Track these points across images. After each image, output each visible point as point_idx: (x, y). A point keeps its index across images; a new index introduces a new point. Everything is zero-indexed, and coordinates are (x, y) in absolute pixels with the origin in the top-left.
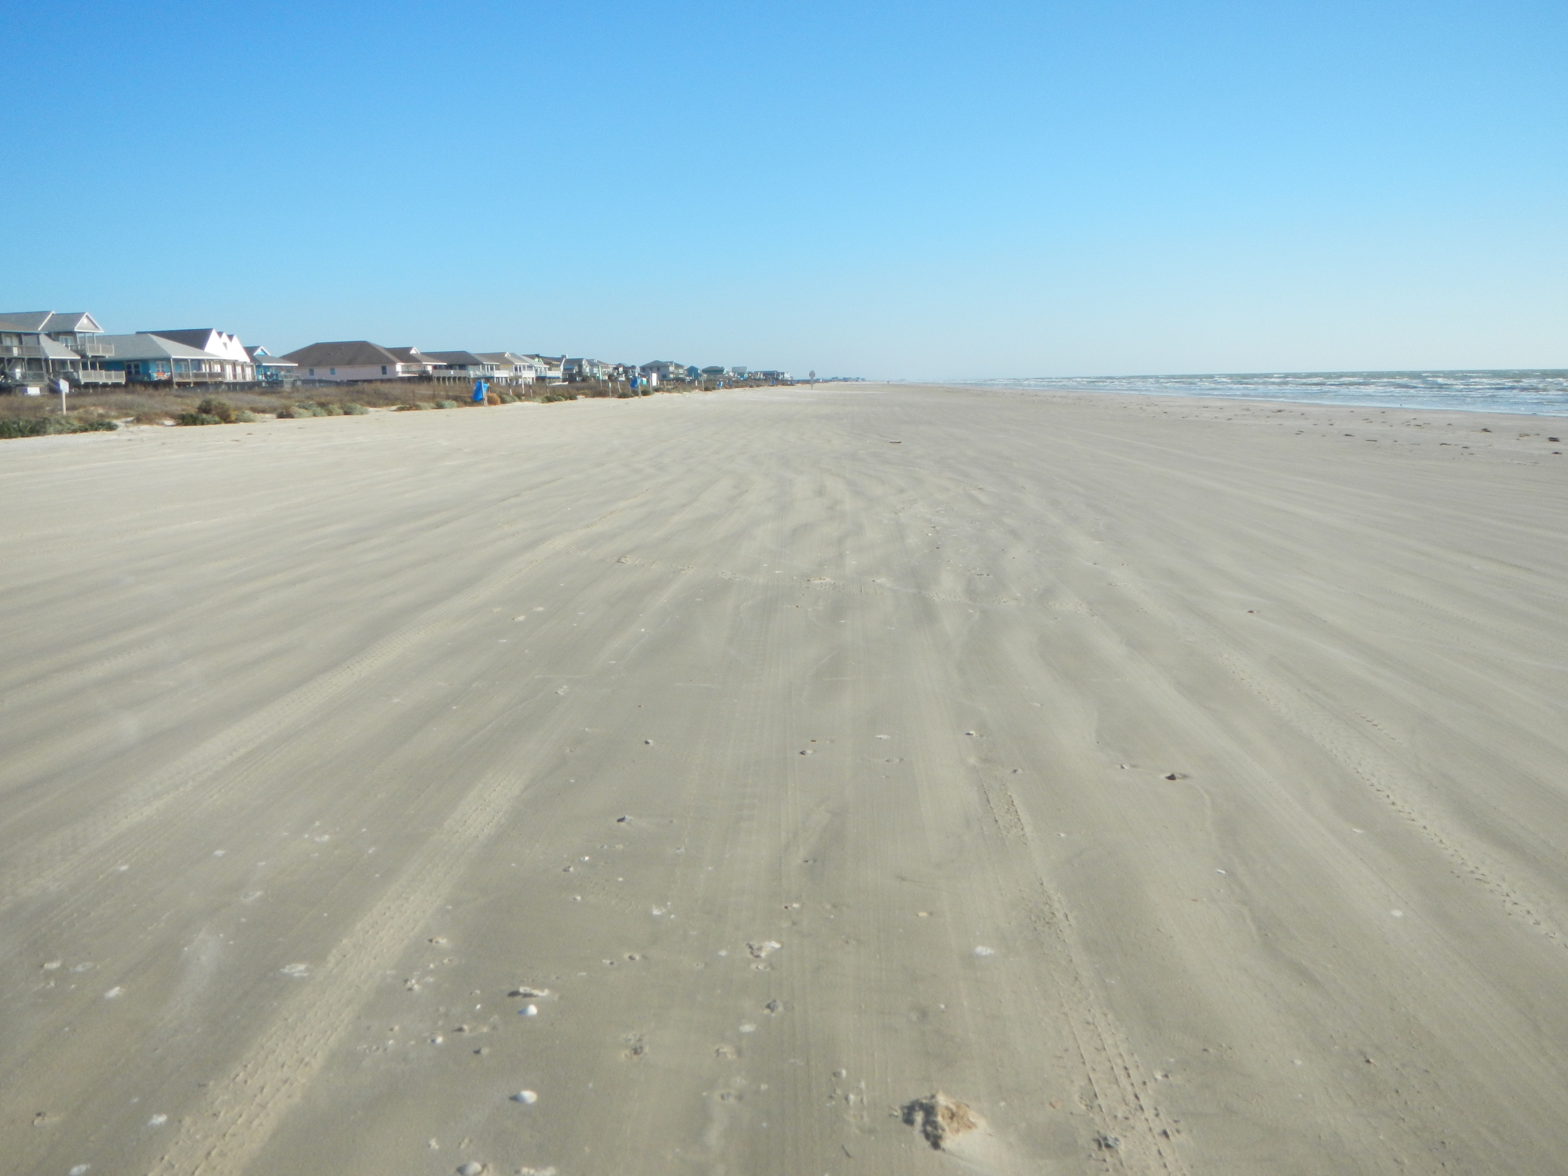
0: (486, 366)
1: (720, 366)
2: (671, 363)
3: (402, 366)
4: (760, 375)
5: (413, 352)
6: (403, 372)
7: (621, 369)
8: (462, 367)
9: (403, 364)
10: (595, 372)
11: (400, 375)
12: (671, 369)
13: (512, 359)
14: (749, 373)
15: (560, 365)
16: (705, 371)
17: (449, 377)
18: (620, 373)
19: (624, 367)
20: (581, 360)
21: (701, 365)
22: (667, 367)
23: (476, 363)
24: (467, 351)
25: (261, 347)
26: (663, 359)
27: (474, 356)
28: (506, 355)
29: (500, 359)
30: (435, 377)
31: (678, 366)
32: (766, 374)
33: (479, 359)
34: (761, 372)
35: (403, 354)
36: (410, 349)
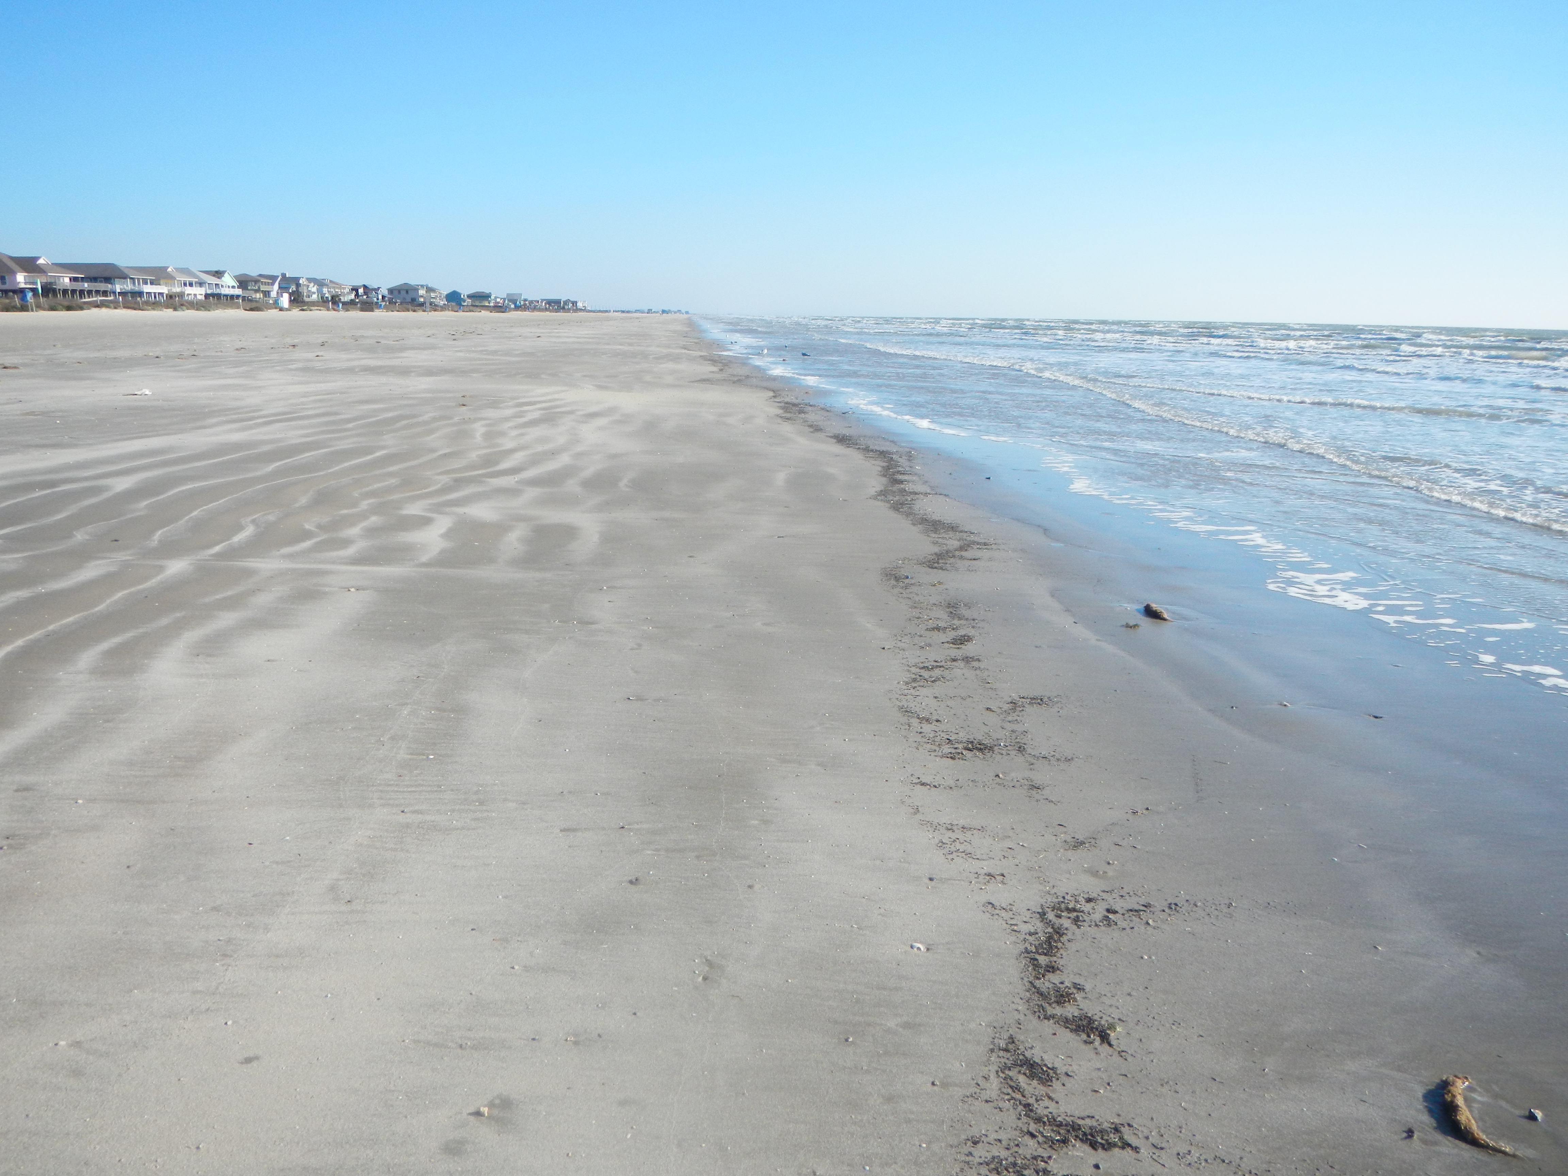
0: (136, 280)
1: (487, 292)
2: (422, 286)
3: (25, 277)
4: (542, 302)
5: (41, 261)
6: (25, 283)
7: (361, 291)
8: (108, 280)
9: (26, 274)
10: (325, 292)
11: (22, 285)
12: (422, 292)
13: (175, 274)
14: (525, 300)
15: (273, 284)
16: (469, 296)
17: (80, 290)
18: (360, 294)
19: (365, 287)
20: (298, 279)
21: (465, 291)
22: (417, 290)
23: (124, 277)
24: (115, 263)
26: (413, 282)
27: (122, 269)
28: (169, 270)
29: (159, 274)
30: (59, 289)
31: (430, 290)
32: (549, 302)
33: (126, 271)
34: (542, 300)
35: (29, 264)
36: (38, 258)
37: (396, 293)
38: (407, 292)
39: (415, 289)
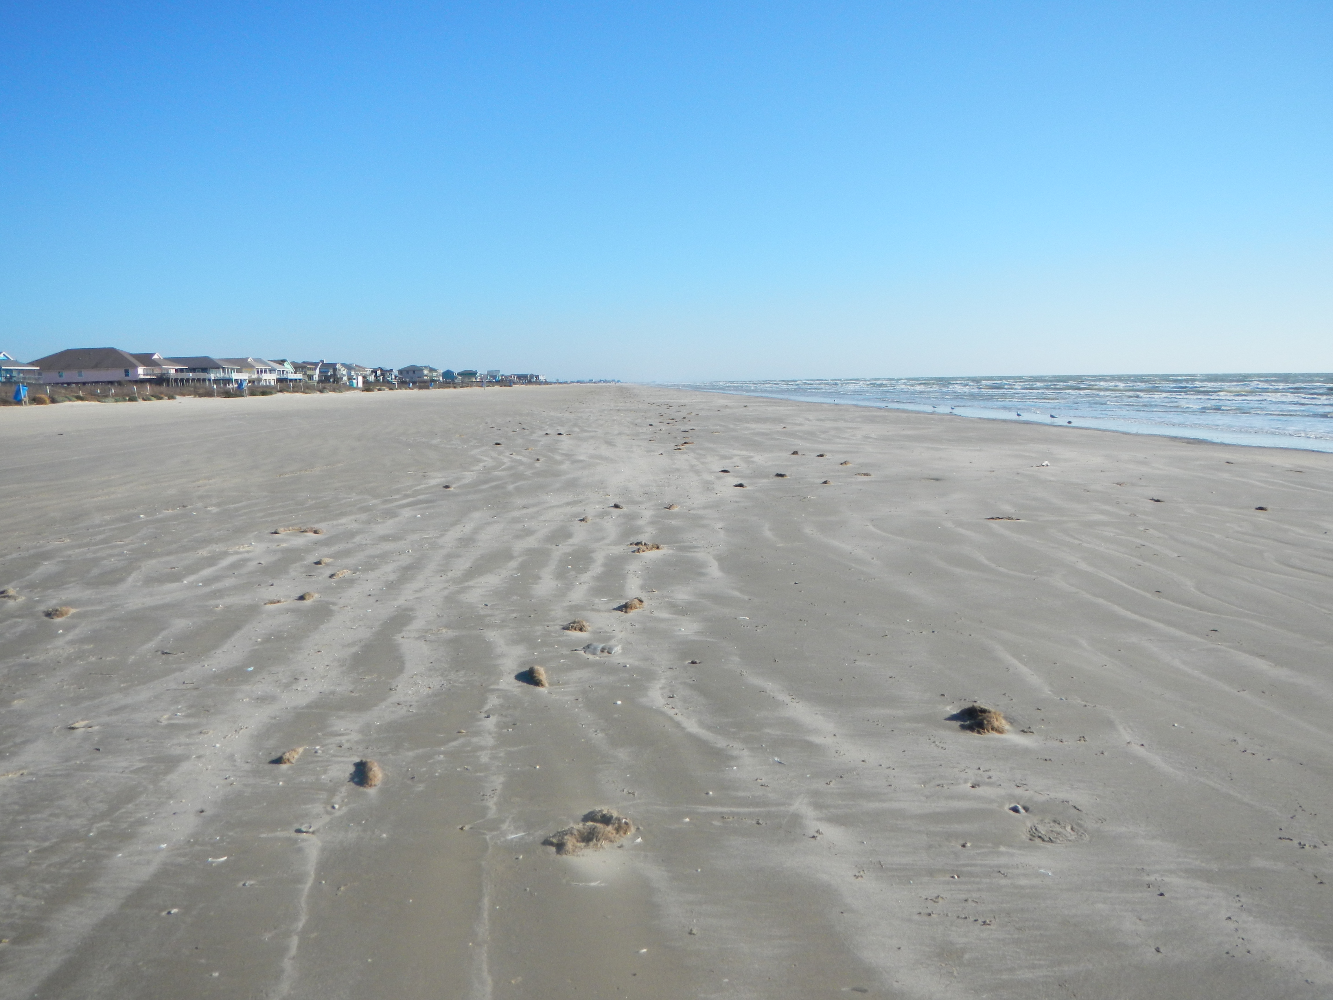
0: (227, 369)
1: (474, 370)
2: (426, 367)
3: (144, 369)
4: (514, 377)
5: (155, 357)
6: (144, 375)
7: (379, 372)
8: (204, 370)
9: (145, 367)
10: (352, 374)
11: (142, 377)
12: (426, 372)
13: (253, 363)
14: (502, 376)
15: (315, 369)
16: (460, 374)
17: (187, 379)
18: (378, 375)
19: (382, 370)
20: (335, 364)
21: (456, 369)
22: (422, 370)
23: (217, 367)
24: (210, 356)
25: (4, 353)
26: (418, 364)
27: (215, 360)
28: (249, 360)
29: (242, 364)
30: (172, 379)
31: (432, 370)
32: (519, 377)
33: (220, 363)
34: (514, 375)
35: (146, 359)
36: (153, 354)
37: (405, 373)
38: (414, 372)
39: (420, 369)
